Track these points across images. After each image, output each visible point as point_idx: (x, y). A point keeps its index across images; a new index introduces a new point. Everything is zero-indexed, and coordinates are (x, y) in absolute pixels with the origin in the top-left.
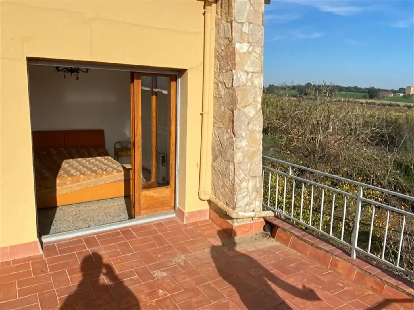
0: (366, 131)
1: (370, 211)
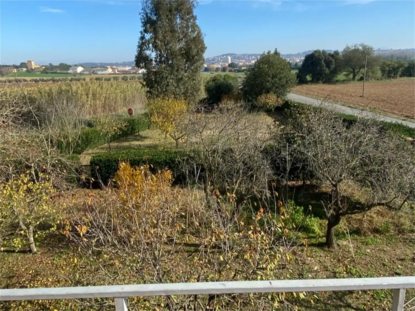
0: (5, 112)
1: (45, 208)
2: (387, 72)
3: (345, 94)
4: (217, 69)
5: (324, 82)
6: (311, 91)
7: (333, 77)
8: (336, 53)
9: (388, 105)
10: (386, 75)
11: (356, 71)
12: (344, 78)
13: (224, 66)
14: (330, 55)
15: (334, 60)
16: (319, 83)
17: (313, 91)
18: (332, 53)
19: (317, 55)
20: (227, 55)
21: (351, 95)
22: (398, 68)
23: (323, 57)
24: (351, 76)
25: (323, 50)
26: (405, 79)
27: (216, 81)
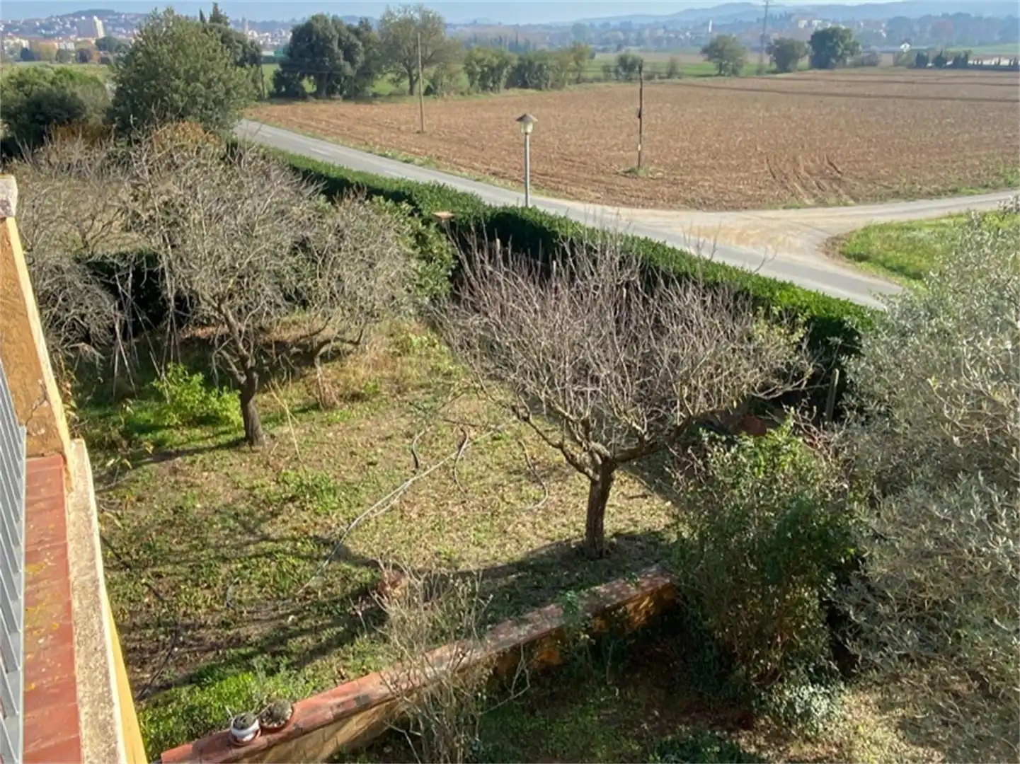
2: (478, 77)
3: (387, 127)
4: (62, 56)
5: (346, 98)
6: (312, 119)
7: (364, 85)
8: (365, 24)
9: (468, 150)
10: (477, 82)
11: (414, 72)
12: (391, 88)
13: (84, 46)
14: (349, 28)
15: (360, 44)
16: (334, 99)
17: (317, 120)
18: (356, 24)
19: (319, 26)
20: (90, 14)
21: (399, 129)
22: (500, 67)
23: (334, 32)
24: (406, 83)
25: (333, 17)
26: (515, 92)
27: (27, 88)
